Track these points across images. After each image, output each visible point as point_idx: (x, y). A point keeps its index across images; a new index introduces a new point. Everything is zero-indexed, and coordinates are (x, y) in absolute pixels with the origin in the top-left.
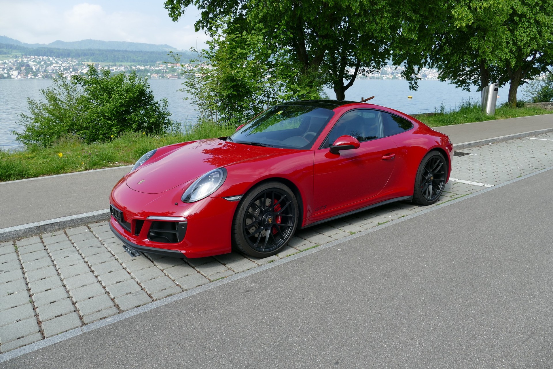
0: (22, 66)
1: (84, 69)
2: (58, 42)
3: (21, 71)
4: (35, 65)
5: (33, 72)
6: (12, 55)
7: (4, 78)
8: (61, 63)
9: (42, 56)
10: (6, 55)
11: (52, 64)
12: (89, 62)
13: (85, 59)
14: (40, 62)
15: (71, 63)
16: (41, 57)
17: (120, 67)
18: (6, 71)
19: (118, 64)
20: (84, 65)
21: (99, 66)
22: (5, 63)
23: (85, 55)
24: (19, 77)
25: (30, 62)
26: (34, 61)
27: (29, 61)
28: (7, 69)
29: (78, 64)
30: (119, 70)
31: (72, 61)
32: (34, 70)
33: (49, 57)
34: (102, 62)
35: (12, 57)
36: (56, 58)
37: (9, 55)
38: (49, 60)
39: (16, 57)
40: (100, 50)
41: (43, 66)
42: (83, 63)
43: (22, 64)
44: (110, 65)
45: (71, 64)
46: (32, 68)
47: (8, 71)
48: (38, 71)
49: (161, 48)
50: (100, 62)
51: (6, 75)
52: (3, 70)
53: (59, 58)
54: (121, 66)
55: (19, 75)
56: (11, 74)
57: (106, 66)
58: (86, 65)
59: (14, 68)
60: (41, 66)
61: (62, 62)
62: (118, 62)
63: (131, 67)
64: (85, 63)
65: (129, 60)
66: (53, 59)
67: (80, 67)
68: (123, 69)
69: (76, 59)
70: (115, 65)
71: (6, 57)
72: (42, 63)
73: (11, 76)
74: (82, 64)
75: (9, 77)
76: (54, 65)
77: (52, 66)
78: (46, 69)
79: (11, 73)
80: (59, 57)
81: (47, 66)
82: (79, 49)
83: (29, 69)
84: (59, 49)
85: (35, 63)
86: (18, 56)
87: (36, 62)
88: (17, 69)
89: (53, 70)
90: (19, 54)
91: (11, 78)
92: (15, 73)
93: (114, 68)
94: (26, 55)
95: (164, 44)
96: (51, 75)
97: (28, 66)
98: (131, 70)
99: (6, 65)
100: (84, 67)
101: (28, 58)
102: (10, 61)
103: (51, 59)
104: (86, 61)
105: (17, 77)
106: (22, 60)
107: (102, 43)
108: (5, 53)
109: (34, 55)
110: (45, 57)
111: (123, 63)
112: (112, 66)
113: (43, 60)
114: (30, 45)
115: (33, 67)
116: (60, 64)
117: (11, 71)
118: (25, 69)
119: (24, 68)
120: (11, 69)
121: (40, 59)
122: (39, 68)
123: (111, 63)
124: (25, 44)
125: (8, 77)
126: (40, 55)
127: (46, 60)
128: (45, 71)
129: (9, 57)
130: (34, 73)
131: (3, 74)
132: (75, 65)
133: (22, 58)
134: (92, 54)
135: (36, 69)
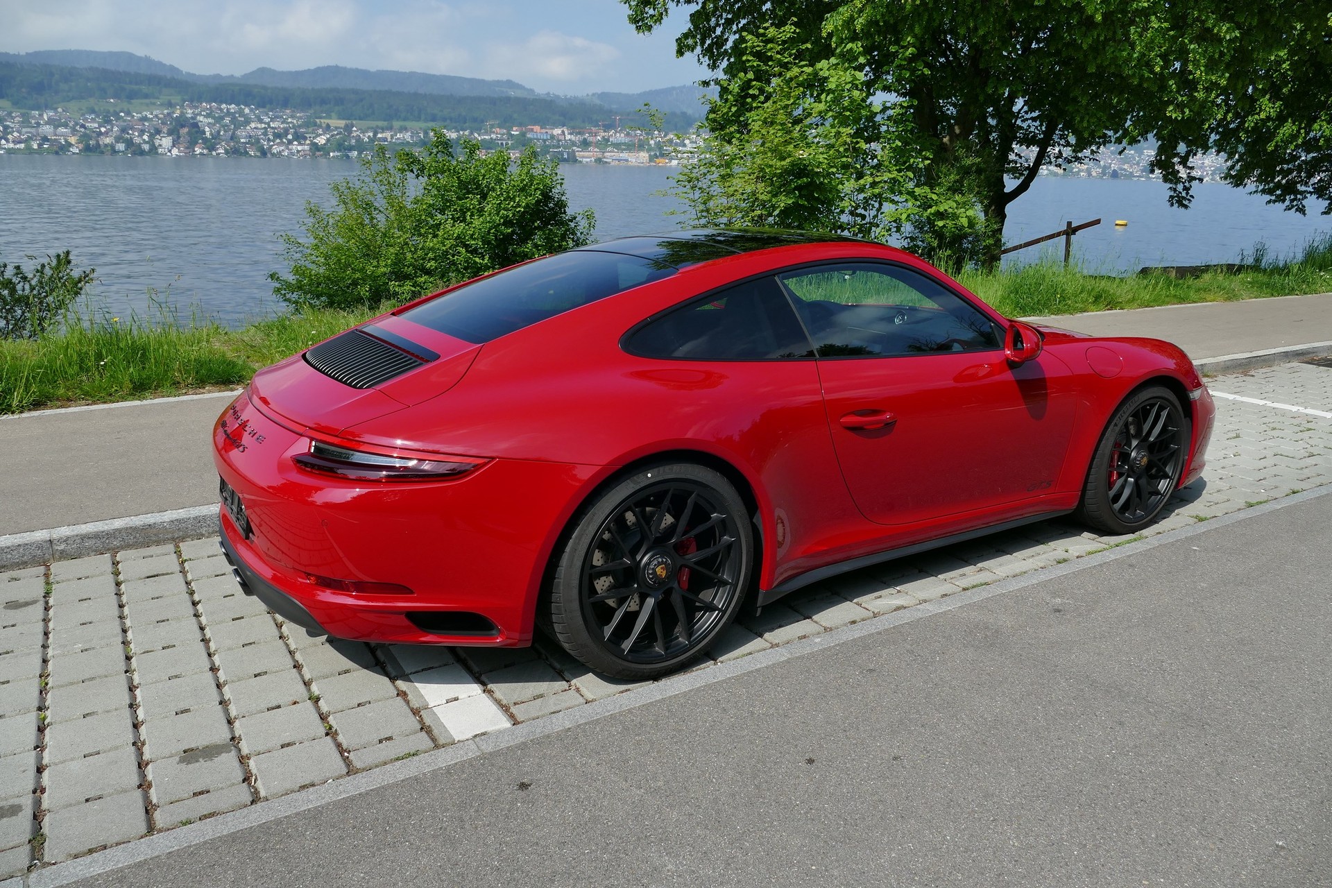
0: (183, 126)
1: (321, 135)
2: (262, 71)
3: (179, 137)
4: (209, 123)
5: (205, 140)
6: (161, 101)
7: (142, 153)
8: (267, 120)
9: (226, 104)
10: (147, 101)
11: (247, 122)
12: (331, 119)
13: (322, 112)
14: (222, 118)
15: (290, 120)
16: (224, 106)
17: (400, 132)
18: (145, 137)
19: (396, 124)
20: (320, 126)
21: (354, 129)
22: (145, 119)
23: (323, 102)
24: (175, 152)
25: (200, 118)
26: (207, 116)
27: (197, 114)
28: (149, 132)
29: (306, 125)
30: (398, 139)
31: (292, 117)
32: (208, 134)
33: (243, 107)
34: (361, 119)
35: (162, 105)
36: (256, 109)
37: (153, 101)
38: (241, 113)
39: (170, 105)
40: (355, 92)
41: (227, 126)
42: (318, 120)
43: (181, 122)
44: (377, 127)
45: (291, 122)
46: (204, 133)
47: (152, 136)
48: (216, 136)
49: (497, 89)
50: (355, 119)
51: (146, 147)
52: (141, 135)
53: (265, 110)
54: (403, 129)
55: (174, 146)
56: (157, 144)
57: (368, 128)
58: (324, 125)
59: (165, 130)
60: (223, 126)
61: (271, 118)
62: (397, 120)
63: (426, 133)
64: (322, 121)
65: (423, 117)
66: (251, 110)
67: (310, 130)
68: (407, 136)
69: (302, 111)
70: (390, 128)
71: (147, 105)
72: (227, 120)
73: (156, 149)
74: (315, 124)
75: (154, 149)
76: (253, 125)
77: (248, 128)
78: (234, 133)
79: (157, 142)
80: (264, 107)
81: (236, 128)
82: (310, 88)
83: (197, 132)
84: (265, 88)
85: (210, 120)
86: (173, 101)
87: (214, 118)
88: (170, 133)
89: (250, 137)
90: (176, 99)
91: (157, 153)
92: (166, 142)
93: (388, 135)
94: (191, 101)
95: (505, 79)
96: (246, 148)
97: (196, 125)
98: (426, 140)
99: (147, 124)
100: (320, 131)
101: (196, 107)
102: (155, 114)
103: (247, 111)
104: (324, 118)
105: (170, 151)
106: (182, 112)
107: (365, 74)
108: (146, 96)
109: (209, 102)
110: (233, 106)
111: (408, 124)
112: (383, 130)
113: (228, 113)
114: (200, 77)
115: (207, 129)
116: (265, 123)
117: (158, 136)
118: (189, 133)
119: (186, 130)
120: (158, 132)
121: (221, 110)
122: (219, 132)
123: (380, 123)
124: (188, 74)
125: (151, 150)
126: (222, 102)
127: (235, 112)
128: (233, 137)
129: (154, 104)
130: (208, 144)
131: (140, 143)
132: (300, 126)
133: (182, 107)
134: (340, 101)
135: (211, 134)
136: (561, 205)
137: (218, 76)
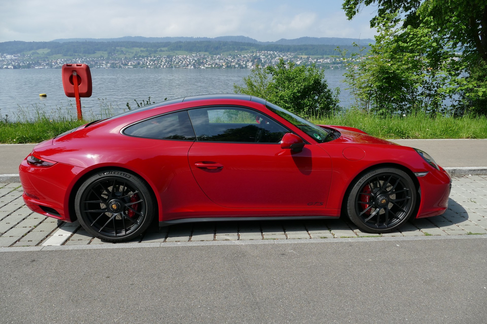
0: (256, 59)
1: (299, 61)
2: (282, 40)
3: (254, 63)
4: (264, 58)
5: (262, 63)
6: (250, 51)
7: (243, 68)
8: (282, 56)
9: (270, 51)
10: (246, 51)
11: (275, 57)
12: (303, 55)
13: (300, 53)
14: (268, 56)
15: (289, 56)
16: (269, 52)
17: (326, 59)
18: (244, 63)
19: (325, 56)
20: (299, 58)
21: (310, 58)
22: (245, 57)
23: (301, 49)
24: (252, 67)
25: (261, 56)
26: (263, 56)
27: (260, 55)
28: (245, 61)
29: (294, 58)
30: (325, 62)
31: (290, 55)
32: (263, 61)
33: (275, 52)
34: (313, 55)
35: (250, 52)
36: (279, 52)
37: (248, 51)
38: (274, 54)
39: (253, 52)
40: (312, 45)
41: (269, 58)
42: (298, 56)
43: (255, 58)
44: (318, 58)
45: (289, 57)
46: (262, 61)
47: (246, 62)
48: (265, 62)
49: (364, 42)
50: (311, 55)
51: (244, 66)
52: (243, 62)
53: (282, 53)
54: (328, 58)
55: (252, 65)
56: (247, 65)
57: (315, 58)
58: (300, 58)
59: (250, 60)
60: (268, 59)
61: (283, 56)
62: (326, 55)
63: (335, 59)
64: (300, 56)
65: (335, 53)
66: (277, 53)
67: (295, 59)
68: (328, 61)
69: (293, 53)
70: (323, 58)
71: (246, 52)
72: (269, 57)
73: (247, 66)
74: (297, 57)
75: (246, 66)
76: (277, 58)
77: (275, 59)
78: (271, 61)
79: (247, 64)
80: (281, 52)
81: (272, 59)
82: (297, 45)
83: (259, 61)
84: (282, 45)
85: (264, 57)
86: (254, 51)
87: (265, 56)
88: (251, 62)
89: (276, 62)
90: (255, 50)
91: (247, 68)
92: (250, 64)
93: (321, 60)
94: (259, 51)
95: (367, 38)
96: (274, 66)
97: (259, 59)
98: (335, 62)
99: (245, 58)
100: (298, 60)
101: (260, 53)
102: (248, 55)
103: (276, 53)
104: (301, 55)
105: (251, 67)
106: (256, 54)
107: (316, 39)
108: (246, 50)
109: (264, 51)
110: (272, 52)
111: (329, 56)
112: (320, 59)
113: (270, 54)
114: (263, 43)
115: (263, 60)
116: (281, 57)
117: (248, 62)
118: (257, 61)
119: (256, 60)
120: (248, 61)
121: (268, 53)
122: (266, 60)
123: (319, 56)
124: (259, 42)
125: (245, 67)
126: (268, 51)
127: (272, 54)
128: (271, 62)
129: (248, 52)
130: (263, 65)
131: (242, 65)
132: (292, 58)
133: (256, 53)
134: (306, 49)
135: (264, 61)
136: (325, 86)
137: (268, 42)
